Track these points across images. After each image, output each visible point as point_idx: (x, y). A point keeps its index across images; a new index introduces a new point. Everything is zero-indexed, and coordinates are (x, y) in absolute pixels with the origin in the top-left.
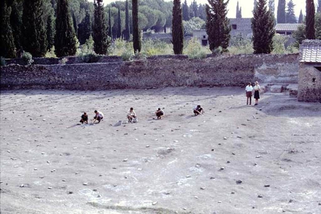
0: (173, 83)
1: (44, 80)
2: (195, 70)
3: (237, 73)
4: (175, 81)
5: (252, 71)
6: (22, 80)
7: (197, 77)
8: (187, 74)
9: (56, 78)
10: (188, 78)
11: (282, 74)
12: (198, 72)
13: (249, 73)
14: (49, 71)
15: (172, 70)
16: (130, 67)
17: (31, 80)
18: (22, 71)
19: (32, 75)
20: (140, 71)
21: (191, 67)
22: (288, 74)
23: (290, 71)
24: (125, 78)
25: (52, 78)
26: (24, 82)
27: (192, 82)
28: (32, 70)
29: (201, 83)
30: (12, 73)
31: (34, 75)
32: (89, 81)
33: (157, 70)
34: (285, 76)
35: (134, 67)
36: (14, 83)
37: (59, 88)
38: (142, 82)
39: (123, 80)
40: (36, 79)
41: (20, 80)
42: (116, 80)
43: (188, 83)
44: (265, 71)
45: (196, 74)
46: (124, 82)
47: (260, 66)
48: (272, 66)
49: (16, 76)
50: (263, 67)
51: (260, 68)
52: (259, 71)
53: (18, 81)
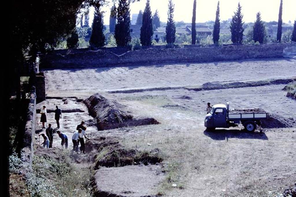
0: (247, 57)
1: (174, 57)
3: (276, 51)
4: (248, 56)
5: (282, 50)
7: (258, 54)
8: (254, 52)
9: (182, 56)
10: (254, 54)
11: (294, 51)
12: (259, 51)
13: (280, 51)
14: (178, 52)
15: (247, 50)
16: (226, 49)
17: (165, 58)
18: (159, 53)
19: (166, 55)
20: (231, 51)
21: (255, 49)
24: (223, 55)
25: (180, 56)
26: (160, 59)
27: (256, 56)
28: (166, 52)
29: (260, 57)
30: (151, 53)
32: (203, 57)
33: (240, 50)
35: (229, 49)
36: (152, 60)
37: (183, 62)
38: (232, 57)
39: (222, 56)
42: (218, 56)
43: (254, 57)
44: (287, 50)
45: (258, 52)
46: (223, 57)
47: (285, 48)
48: (290, 48)
49: (154, 55)
50: (287, 48)
51: (285, 49)
52: (285, 50)
53: (156, 58)
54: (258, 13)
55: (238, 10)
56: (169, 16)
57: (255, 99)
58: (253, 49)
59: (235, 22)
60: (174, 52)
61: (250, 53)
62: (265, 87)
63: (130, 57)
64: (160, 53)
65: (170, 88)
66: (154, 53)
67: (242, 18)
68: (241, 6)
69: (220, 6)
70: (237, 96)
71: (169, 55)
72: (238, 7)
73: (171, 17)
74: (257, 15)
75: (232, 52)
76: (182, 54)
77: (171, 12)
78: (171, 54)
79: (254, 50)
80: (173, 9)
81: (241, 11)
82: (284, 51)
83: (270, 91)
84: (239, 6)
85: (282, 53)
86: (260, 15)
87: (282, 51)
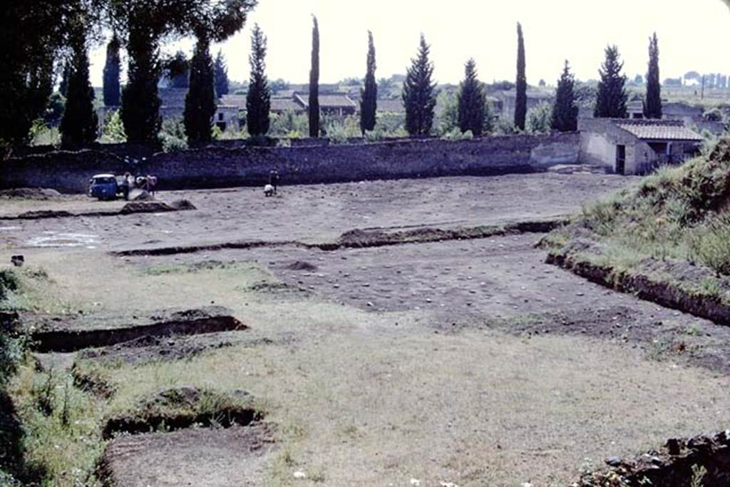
2: (470, 151)
3: (514, 154)
4: (447, 164)
5: (529, 152)
6: (229, 169)
7: (471, 160)
8: (461, 157)
9: (287, 165)
10: (461, 161)
11: (558, 155)
12: (473, 153)
13: (524, 154)
14: (276, 155)
15: (444, 151)
16: (394, 148)
18: (230, 157)
19: (247, 162)
20: (405, 153)
21: (465, 148)
22: (563, 154)
23: (564, 151)
24: (386, 163)
26: (234, 173)
27: (466, 166)
30: (213, 159)
31: (250, 161)
32: (336, 169)
33: (427, 152)
34: (560, 157)
35: (400, 149)
36: (214, 175)
38: (408, 169)
39: (383, 166)
40: (254, 168)
41: (225, 169)
42: (375, 166)
44: (541, 151)
45: (471, 156)
46: (385, 169)
47: (537, 146)
48: (548, 147)
49: (219, 164)
50: (541, 147)
51: (537, 149)
52: (536, 152)
53: (223, 171)
54: (470, 63)
55: (420, 54)
56: (253, 68)
57: (470, 268)
58: (458, 149)
59: (414, 83)
60: (267, 156)
61: (451, 159)
62: (493, 241)
63: (160, 169)
64: (233, 157)
65: (263, 244)
66: (219, 157)
67: (431, 72)
68: (427, 43)
69: (375, 45)
70: (425, 262)
71: (255, 163)
72: (421, 48)
73: (259, 69)
74: (467, 67)
75: (408, 155)
76: (285, 160)
77: (258, 59)
78: (260, 161)
79: (461, 150)
80: (263, 50)
81: (428, 56)
82: (533, 154)
83: (505, 250)
84: (423, 44)
85: (529, 158)
86: (474, 66)
87: (527, 154)
